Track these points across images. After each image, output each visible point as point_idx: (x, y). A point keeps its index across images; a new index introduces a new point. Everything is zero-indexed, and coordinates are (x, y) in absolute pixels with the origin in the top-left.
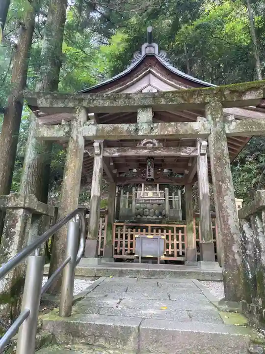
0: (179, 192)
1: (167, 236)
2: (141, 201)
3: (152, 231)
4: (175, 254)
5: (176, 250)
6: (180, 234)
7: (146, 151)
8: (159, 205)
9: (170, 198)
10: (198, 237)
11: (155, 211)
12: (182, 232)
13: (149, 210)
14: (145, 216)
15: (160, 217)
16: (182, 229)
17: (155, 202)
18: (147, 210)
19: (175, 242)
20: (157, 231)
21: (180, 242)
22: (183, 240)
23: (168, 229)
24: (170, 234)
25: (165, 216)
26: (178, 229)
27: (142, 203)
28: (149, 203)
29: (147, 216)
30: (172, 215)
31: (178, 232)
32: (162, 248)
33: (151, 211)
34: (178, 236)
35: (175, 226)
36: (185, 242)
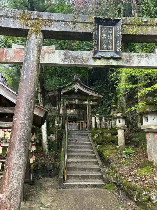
0: (82, 111)
2: (69, 114)
3: (74, 123)
5: (80, 128)
6: (82, 124)
9: (79, 113)
12: (83, 123)
15: (75, 119)
16: (83, 122)
17: (74, 114)
18: (71, 116)
19: (80, 126)
20: (75, 123)
21: (82, 126)
23: (78, 122)
24: (79, 124)
25: (77, 118)
26: (81, 122)
28: (71, 114)
30: (79, 118)
31: (81, 123)
32: (77, 127)
34: (81, 124)
35: (81, 121)
36: (83, 126)
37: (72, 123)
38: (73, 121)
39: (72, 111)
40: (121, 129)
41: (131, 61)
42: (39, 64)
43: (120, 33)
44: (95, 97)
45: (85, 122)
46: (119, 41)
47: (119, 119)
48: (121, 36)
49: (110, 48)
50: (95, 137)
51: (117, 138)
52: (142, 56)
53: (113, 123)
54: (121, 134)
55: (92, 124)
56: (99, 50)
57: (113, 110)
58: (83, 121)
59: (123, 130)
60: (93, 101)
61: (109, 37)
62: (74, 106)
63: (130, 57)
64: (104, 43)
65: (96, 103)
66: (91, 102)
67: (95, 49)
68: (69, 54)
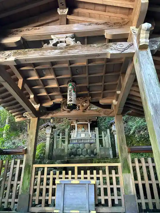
0: (108, 131)
1: (98, 179)
2: (75, 142)
3: (79, 173)
4: (110, 203)
5: (110, 198)
6: (114, 176)
7: (57, 51)
8: (91, 144)
9: (100, 137)
10: (136, 178)
11: (87, 150)
12: (116, 173)
13: (82, 150)
14: (78, 155)
15: (92, 155)
16: (116, 168)
17: (87, 142)
18: (80, 149)
20: (85, 173)
21: (115, 186)
22: (118, 183)
24: (101, 175)
25: (96, 154)
27: (76, 143)
28: (81, 143)
29: (79, 155)
30: (103, 153)
31: (110, 173)
33: (83, 150)
34: (111, 178)
35: (107, 165)
36: (121, 186)
37: (73, 173)
38: (76, 166)
45: (126, 167)
58: (119, 165)
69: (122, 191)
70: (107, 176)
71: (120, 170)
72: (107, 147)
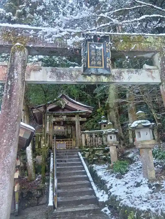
0: (70, 127)
1: (67, 143)
3: (62, 141)
5: (69, 147)
8: (63, 132)
9: (67, 130)
16: (71, 140)
17: (61, 131)
18: (58, 134)
19: (69, 144)
20: (64, 141)
21: (71, 144)
23: (67, 140)
24: (68, 142)
25: (65, 136)
26: (70, 140)
27: (56, 132)
28: (59, 132)
32: (66, 146)
34: (70, 143)
37: (60, 141)
38: (61, 139)
39: (59, 128)
40: (113, 146)
41: (122, 77)
42: (24, 82)
43: (109, 49)
44: (84, 112)
45: (74, 140)
46: (108, 58)
47: (111, 135)
48: (110, 52)
49: (99, 65)
50: (86, 156)
51: (109, 155)
52: (132, 72)
53: (104, 139)
54: (113, 151)
55: (82, 141)
56: (89, 67)
57: (103, 125)
59: (115, 147)
60: (82, 116)
61: (98, 53)
62: (62, 123)
63: (120, 73)
64: (93, 60)
65: (86, 118)
66: (81, 118)
67: (84, 65)
68: (57, 71)
69: (72, 146)
70: (69, 142)
71: (72, 140)
72: (69, 134)
